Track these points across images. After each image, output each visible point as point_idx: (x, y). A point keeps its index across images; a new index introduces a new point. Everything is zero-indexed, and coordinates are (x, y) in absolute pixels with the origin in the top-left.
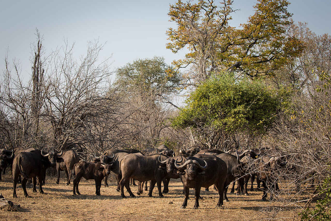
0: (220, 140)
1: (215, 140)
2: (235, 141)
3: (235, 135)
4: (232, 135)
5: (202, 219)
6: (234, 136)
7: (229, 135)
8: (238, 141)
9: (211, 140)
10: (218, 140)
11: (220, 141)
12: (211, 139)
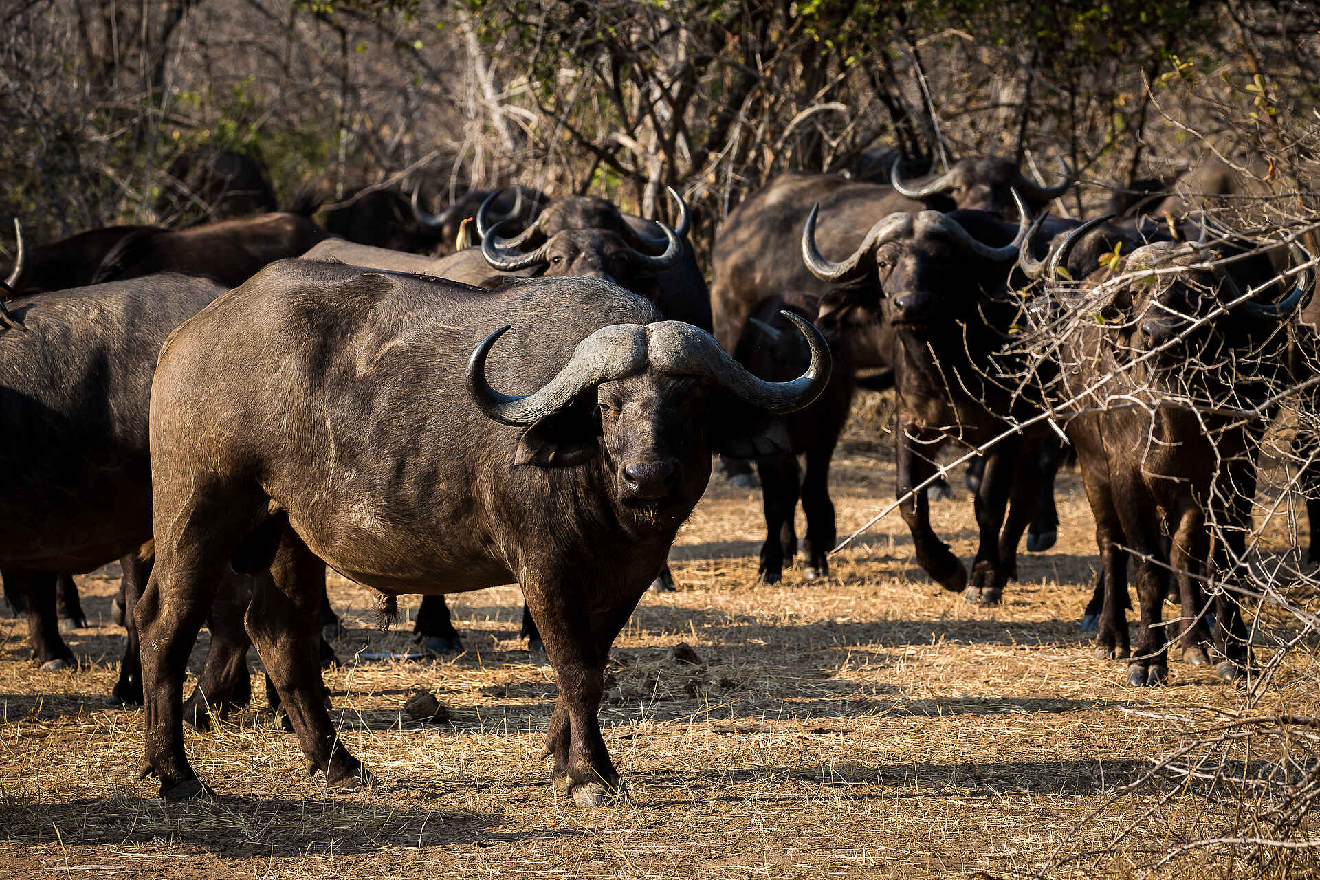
0: (748, 103)
1: (700, 106)
2: (899, 113)
3: (898, 49)
4: (866, 49)
5: (611, 863)
6: (887, 58)
7: (839, 52)
8: (927, 111)
9: (664, 111)
10: (737, 103)
11: (754, 112)
12: (666, 93)
